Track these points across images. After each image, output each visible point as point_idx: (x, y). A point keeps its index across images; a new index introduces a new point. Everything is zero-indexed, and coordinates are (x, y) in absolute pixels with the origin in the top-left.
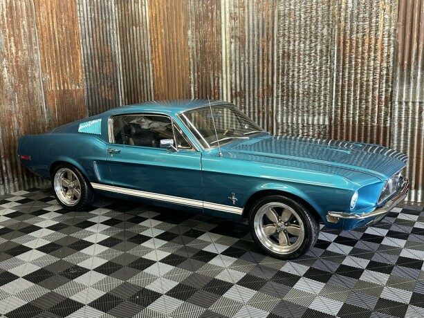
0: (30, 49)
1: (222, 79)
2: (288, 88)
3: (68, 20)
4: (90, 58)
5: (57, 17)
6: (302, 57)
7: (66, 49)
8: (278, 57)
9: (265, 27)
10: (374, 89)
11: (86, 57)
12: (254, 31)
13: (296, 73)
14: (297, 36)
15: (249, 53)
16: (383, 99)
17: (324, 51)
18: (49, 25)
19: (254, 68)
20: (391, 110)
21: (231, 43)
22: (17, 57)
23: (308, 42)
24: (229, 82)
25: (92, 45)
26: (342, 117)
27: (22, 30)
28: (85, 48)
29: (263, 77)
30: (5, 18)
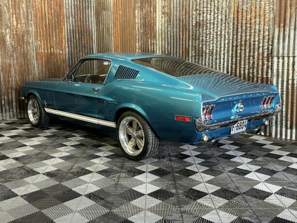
0: (27, 24)
1: (156, 45)
2: (199, 50)
3: (57, 6)
4: (72, 32)
5: (48, 3)
6: (208, 25)
7: (54, 25)
8: (193, 26)
9: (184, 4)
10: (259, 48)
11: (69, 31)
12: (177, 8)
13: (204, 37)
14: (205, 9)
15: (173, 24)
16: (265, 55)
17: (224, 19)
18: (42, 8)
19: (177, 36)
20: (272, 64)
21: (162, 17)
22: (17, 28)
23: (212, 14)
24: (160, 47)
25: (74, 23)
26: (236, 71)
27: (22, 11)
28: (68, 25)
29: (183, 42)
30: (10, 2)
